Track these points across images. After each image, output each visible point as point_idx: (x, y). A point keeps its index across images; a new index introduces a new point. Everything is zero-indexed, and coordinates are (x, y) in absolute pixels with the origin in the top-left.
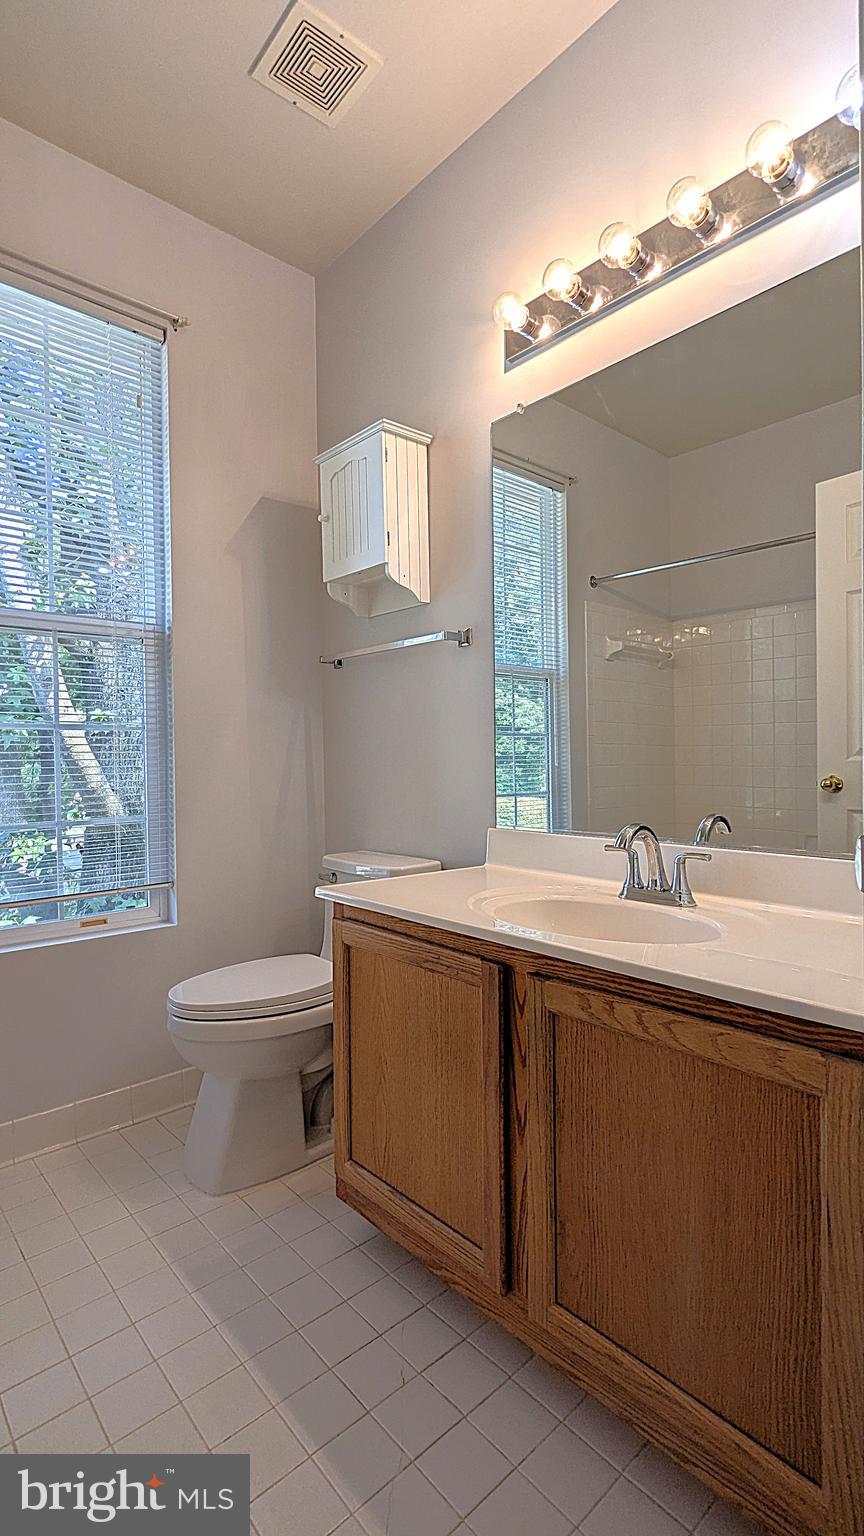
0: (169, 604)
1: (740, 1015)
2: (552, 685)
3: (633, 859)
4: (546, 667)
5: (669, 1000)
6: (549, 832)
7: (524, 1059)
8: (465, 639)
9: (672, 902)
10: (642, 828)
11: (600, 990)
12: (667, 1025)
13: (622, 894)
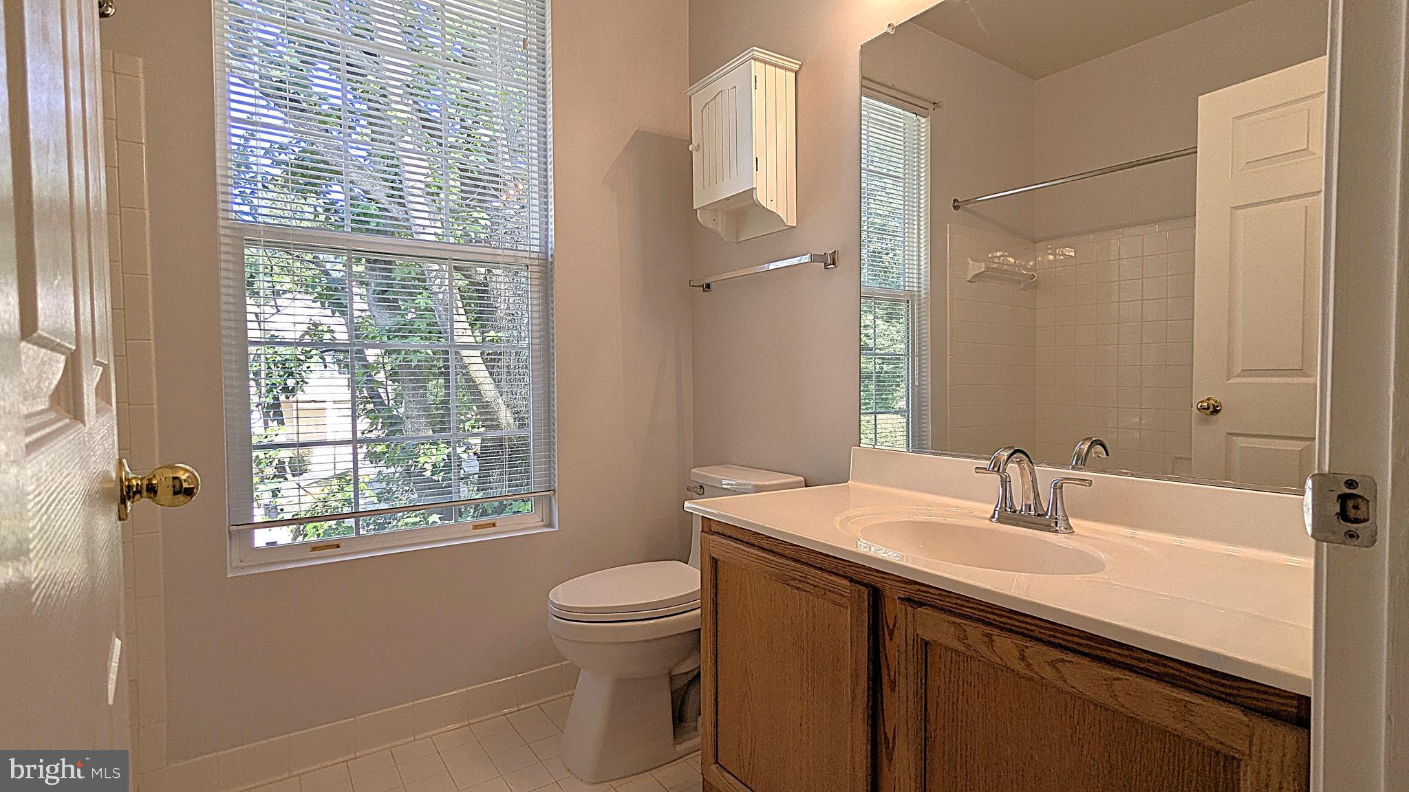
0: (551, 233)
1: (1139, 660)
2: (913, 306)
3: (1005, 482)
4: (907, 288)
5: (1055, 636)
6: (908, 451)
7: (893, 684)
8: (831, 261)
9: (1047, 528)
10: (1016, 452)
11: (978, 620)
12: (1053, 664)
13: (993, 517)
